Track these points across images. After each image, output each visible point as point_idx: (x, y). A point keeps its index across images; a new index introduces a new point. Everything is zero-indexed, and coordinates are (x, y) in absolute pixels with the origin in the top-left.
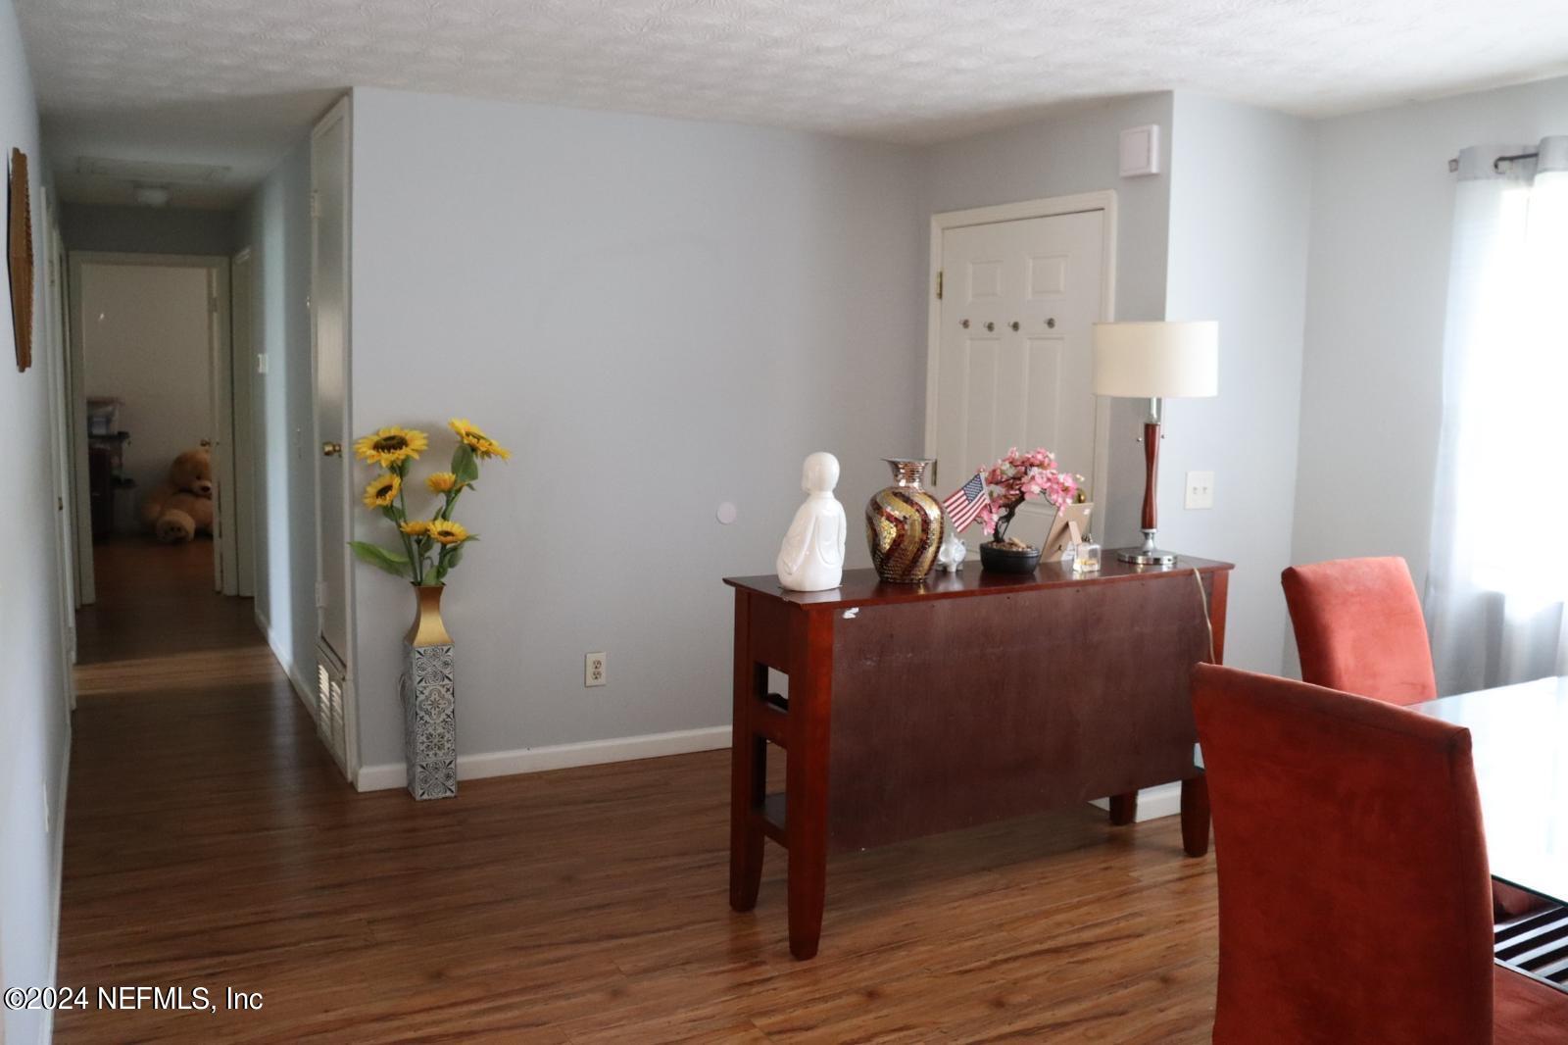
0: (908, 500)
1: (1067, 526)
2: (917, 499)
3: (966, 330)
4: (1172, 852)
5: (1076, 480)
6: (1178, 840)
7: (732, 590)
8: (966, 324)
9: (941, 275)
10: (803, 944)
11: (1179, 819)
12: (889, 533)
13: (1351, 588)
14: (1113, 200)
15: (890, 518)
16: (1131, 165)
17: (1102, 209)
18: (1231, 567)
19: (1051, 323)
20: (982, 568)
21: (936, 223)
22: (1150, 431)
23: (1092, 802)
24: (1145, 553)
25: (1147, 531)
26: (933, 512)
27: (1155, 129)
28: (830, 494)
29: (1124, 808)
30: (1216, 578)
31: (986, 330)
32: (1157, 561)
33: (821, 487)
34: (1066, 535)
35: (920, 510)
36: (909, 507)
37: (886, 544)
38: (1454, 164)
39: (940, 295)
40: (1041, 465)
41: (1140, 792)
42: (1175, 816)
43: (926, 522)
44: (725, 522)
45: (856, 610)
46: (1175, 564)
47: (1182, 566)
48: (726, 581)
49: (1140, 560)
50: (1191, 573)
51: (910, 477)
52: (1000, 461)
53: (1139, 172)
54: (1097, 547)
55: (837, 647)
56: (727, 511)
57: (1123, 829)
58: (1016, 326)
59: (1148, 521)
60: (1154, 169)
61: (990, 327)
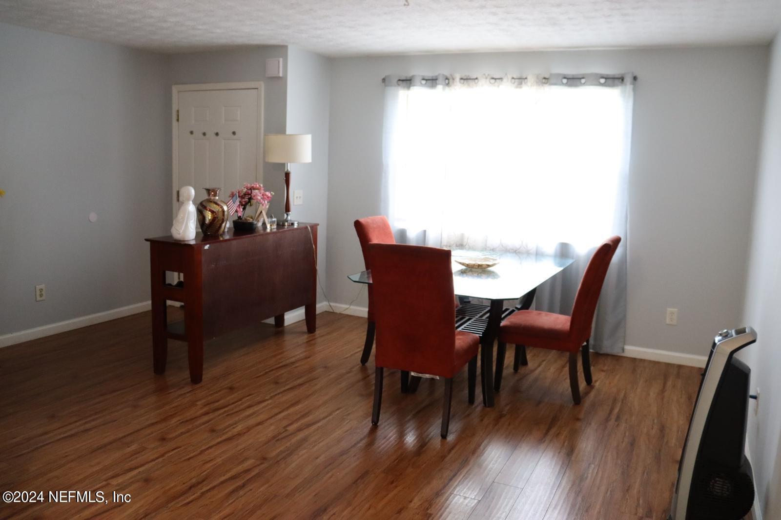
0: (216, 204)
1: (261, 212)
2: (219, 202)
3: (192, 135)
4: (304, 333)
5: (271, 194)
6: (305, 329)
7: (149, 243)
8: (192, 133)
9: (178, 111)
10: (196, 378)
11: (305, 321)
12: (209, 216)
13: (375, 226)
14: (262, 86)
15: (210, 210)
16: (271, 72)
17: (257, 89)
18: (318, 225)
19: (234, 133)
20: (233, 229)
21: (175, 89)
22: (287, 175)
23: (263, 321)
24: (287, 221)
25: (288, 213)
26: (225, 208)
27: (281, 60)
28: (191, 202)
29: (280, 320)
30: (314, 227)
31: (202, 135)
32: (293, 224)
33: (188, 200)
34: (261, 215)
35: (222, 207)
36: (218, 206)
37: (207, 222)
38: (384, 80)
39: (178, 120)
40: (258, 189)
41: (285, 313)
42: (304, 320)
43: (223, 211)
44: (92, 221)
45: (208, 246)
46: (298, 225)
47: (302, 226)
48: (147, 240)
49: (286, 224)
50: (307, 227)
51: (215, 195)
52: (243, 188)
53: (274, 76)
54: (274, 219)
55: (203, 260)
56: (93, 217)
57: (280, 329)
58: (217, 134)
59: (287, 209)
60: (281, 75)
61: (204, 134)
